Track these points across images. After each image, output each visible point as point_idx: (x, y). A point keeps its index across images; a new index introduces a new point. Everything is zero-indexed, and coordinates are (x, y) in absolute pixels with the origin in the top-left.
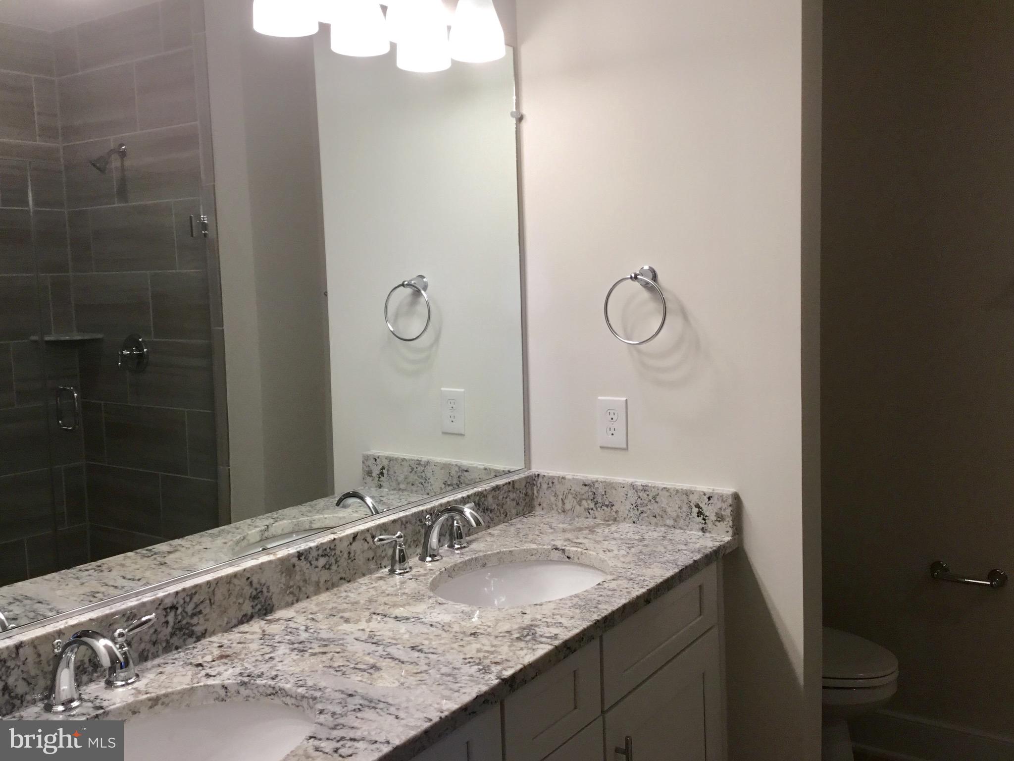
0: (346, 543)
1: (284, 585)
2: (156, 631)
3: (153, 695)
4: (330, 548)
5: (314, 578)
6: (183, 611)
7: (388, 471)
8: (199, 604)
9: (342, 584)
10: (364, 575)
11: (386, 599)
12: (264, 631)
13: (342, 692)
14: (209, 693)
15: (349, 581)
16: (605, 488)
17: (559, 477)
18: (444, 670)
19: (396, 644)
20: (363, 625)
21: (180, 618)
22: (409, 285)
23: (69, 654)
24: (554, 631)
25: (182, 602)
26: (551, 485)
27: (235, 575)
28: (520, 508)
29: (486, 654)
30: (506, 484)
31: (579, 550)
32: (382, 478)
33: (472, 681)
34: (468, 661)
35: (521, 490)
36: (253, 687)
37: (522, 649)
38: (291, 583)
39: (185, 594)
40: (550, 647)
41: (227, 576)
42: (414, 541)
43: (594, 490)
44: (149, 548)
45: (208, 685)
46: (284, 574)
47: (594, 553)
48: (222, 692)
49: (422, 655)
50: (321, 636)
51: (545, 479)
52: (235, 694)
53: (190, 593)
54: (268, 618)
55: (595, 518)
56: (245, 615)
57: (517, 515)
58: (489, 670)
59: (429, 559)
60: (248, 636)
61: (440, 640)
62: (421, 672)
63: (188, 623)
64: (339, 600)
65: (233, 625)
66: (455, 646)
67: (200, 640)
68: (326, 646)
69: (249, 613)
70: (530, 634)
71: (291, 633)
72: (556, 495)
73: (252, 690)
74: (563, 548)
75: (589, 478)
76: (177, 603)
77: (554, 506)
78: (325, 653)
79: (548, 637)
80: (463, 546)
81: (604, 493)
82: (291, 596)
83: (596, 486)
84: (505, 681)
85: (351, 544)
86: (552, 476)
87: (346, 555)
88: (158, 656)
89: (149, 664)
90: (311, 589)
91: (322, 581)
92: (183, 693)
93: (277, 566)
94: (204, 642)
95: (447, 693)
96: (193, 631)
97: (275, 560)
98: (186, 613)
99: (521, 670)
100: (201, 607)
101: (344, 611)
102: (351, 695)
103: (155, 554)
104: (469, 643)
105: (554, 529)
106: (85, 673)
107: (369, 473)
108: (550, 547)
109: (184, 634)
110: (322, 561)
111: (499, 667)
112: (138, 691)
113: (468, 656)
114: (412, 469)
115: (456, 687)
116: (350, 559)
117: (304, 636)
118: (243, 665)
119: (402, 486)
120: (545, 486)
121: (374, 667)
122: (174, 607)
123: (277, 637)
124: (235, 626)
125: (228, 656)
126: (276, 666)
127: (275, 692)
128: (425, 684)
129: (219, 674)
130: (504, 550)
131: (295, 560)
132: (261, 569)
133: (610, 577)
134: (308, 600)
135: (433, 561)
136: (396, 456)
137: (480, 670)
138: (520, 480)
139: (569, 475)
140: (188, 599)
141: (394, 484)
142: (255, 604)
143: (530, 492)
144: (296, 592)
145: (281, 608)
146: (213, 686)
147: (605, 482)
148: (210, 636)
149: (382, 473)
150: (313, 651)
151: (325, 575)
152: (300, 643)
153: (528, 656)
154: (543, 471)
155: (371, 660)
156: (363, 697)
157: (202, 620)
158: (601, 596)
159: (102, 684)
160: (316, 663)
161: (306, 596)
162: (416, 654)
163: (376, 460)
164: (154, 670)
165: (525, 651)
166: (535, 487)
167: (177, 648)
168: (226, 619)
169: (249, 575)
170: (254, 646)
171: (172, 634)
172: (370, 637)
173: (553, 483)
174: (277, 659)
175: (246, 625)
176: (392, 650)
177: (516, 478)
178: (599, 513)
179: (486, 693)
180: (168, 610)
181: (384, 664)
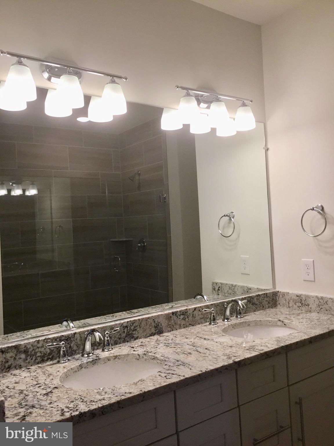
0: (192, 311)
1: (167, 324)
2: (120, 334)
3: (115, 355)
4: (185, 312)
5: (179, 322)
6: (130, 328)
7: (221, 288)
8: (136, 327)
9: (190, 326)
10: (199, 324)
11: (203, 333)
12: (158, 339)
13: (175, 360)
14: (134, 356)
15: (193, 326)
16: (305, 298)
17: (287, 292)
18: (215, 356)
19: (201, 347)
20: (192, 340)
21: (129, 331)
22: (227, 216)
23: (89, 337)
24: (262, 348)
25: (129, 325)
26: (283, 295)
27: (149, 318)
28: (270, 305)
29: (232, 353)
30: (263, 294)
31: (289, 321)
32: (219, 291)
33: (223, 361)
34: (224, 355)
35: (270, 297)
36: (148, 356)
37: (247, 353)
38: (170, 323)
39: (131, 323)
40: (258, 353)
41: (146, 318)
42: (221, 313)
43: (301, 298)
44: (131, 311)
45: (133, 354)
46: (167, 320)
47: (295, 323)
48: (138, 357)
49: (208, 351)
50: (176, 342)
51: (281, 293)
52: (142, 358)
53: (132, 322)
54: (161, 335)
55: (302, 310)
56: (152, 333)
57: (269, 307)
58: (231, 358)
59: (226, 320)
60: (152, 340)
61: (217, 347)
62: (206, 357)
63: (131, 333)
64: (187, 332)
65: (148, 336)
66: (222, 350)
67: (136, 340)
68: (176, 345)
69: (154, 332)
70: (253, 348)
71: (166, 340)
72: (285, 300)
73: (147, 356)
74: (283, 320)
75: (299, 293)
76: (128, 325)
77: (285, 305)
78: (175, 347)
79: (259, 350)
80: (241, 317)
81: (305, 300)
82: (170, 328)
83: (302, 296)
84: (235, 363)
85: (194, 311)
86: (283, 292)
87: (191, 316)
88: (121, 343)
89: (117, 346)
90: (178, 327)
91: (182, 324)
92: (125, 355)
93: (164, 316)
94: (137, 340)
95: (212, 364)
96: (133, 336)
97: (164, 314)
98: (131, 329)
99: (243, 360)
100: (136, 328)
101: (187, 335)
102: (178, 361)
103: (132, 313)
104: (228, 349)
105: (282, 313)
106: (96, 346)
107: (214, 289)
108: (277, 320)
109: (130, 337)
110: (182, 317)
111: (235, 358)
112: (111, 353)
113: (225, 353)
114: (230, 288)
115: (216, 362)
116: (193, 317)
117: (170, 341)
118: (146, 348)
119: (226, 295)
120: (281, 296)
121: (190, 353)
122: (127, 327)
123: (161, 341)
124: (149, 337)
125: (143, 345)
126: (157, 350)
127: (155, 358)
128: (205, 360)
129: (138, 350)
130: (258, 319)
131: (171, 315)
132: (158, 317)
133: (296, 332)
134: (177, 331)
135: (228, 321)
136: (224, 283)
137: (228, 358)
138: (270, 293)
139: (290, 292)
140: (131, 324)
141: (223, 294)
142: (156, 329)
143: (275, 298)
144: (172, 327)
145: (166, 332)
146: (135, 354)
147: (305, 295)
148: (140, 339)
149: (219, 289)
150: (171, 346)
151: (183, 322)
152: (168, 344)
153: (248, 355)
154: (280, 290)
155: (190, 351)
156: (182, 362)
157: (136, 333)
158: (289, 338)
159: (101, 350)
160: (171, 350)
161: (176, 329)
162: (207, 351)
163: (217, 284)
164: (118, 347)
165: (248, 354)
166: (277, 297)
167: (127, 342)
168: (145, 334)
169: (154, 318)
170: (152, 343)
171: (126, 336)
172: (193, 344)
173: (284, 295)
174: (158, 348)
175: (152, 337)
176: (199, 349)
177: (268, 292)
178: (303, 308)
179: (226, 365)
180: (125, 328)
181: (194, 353)
